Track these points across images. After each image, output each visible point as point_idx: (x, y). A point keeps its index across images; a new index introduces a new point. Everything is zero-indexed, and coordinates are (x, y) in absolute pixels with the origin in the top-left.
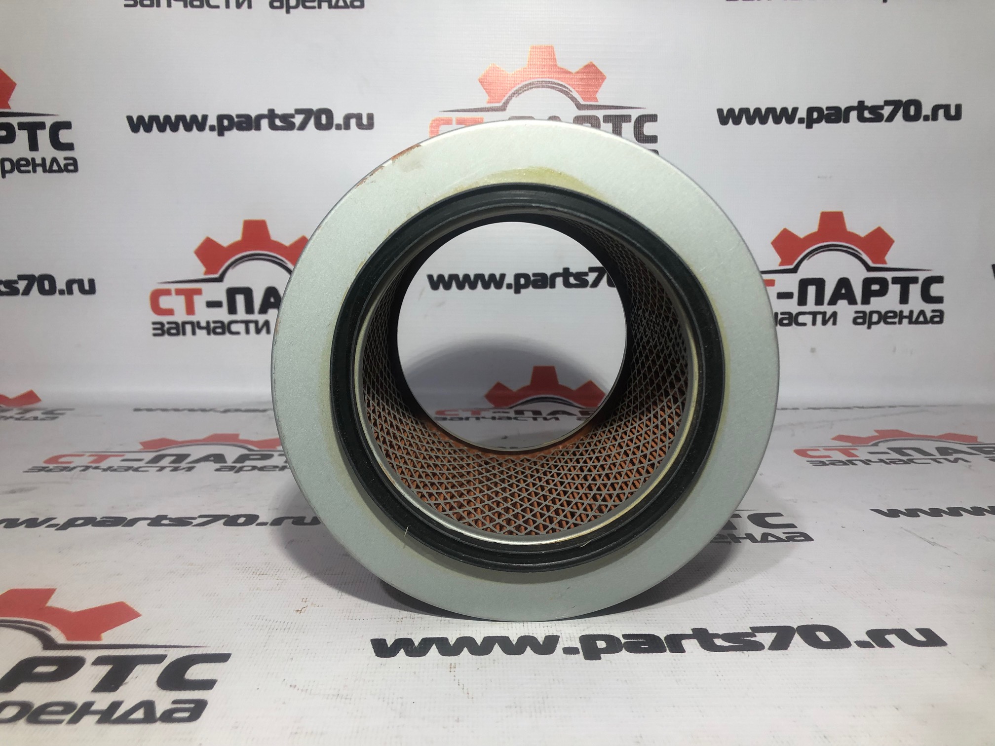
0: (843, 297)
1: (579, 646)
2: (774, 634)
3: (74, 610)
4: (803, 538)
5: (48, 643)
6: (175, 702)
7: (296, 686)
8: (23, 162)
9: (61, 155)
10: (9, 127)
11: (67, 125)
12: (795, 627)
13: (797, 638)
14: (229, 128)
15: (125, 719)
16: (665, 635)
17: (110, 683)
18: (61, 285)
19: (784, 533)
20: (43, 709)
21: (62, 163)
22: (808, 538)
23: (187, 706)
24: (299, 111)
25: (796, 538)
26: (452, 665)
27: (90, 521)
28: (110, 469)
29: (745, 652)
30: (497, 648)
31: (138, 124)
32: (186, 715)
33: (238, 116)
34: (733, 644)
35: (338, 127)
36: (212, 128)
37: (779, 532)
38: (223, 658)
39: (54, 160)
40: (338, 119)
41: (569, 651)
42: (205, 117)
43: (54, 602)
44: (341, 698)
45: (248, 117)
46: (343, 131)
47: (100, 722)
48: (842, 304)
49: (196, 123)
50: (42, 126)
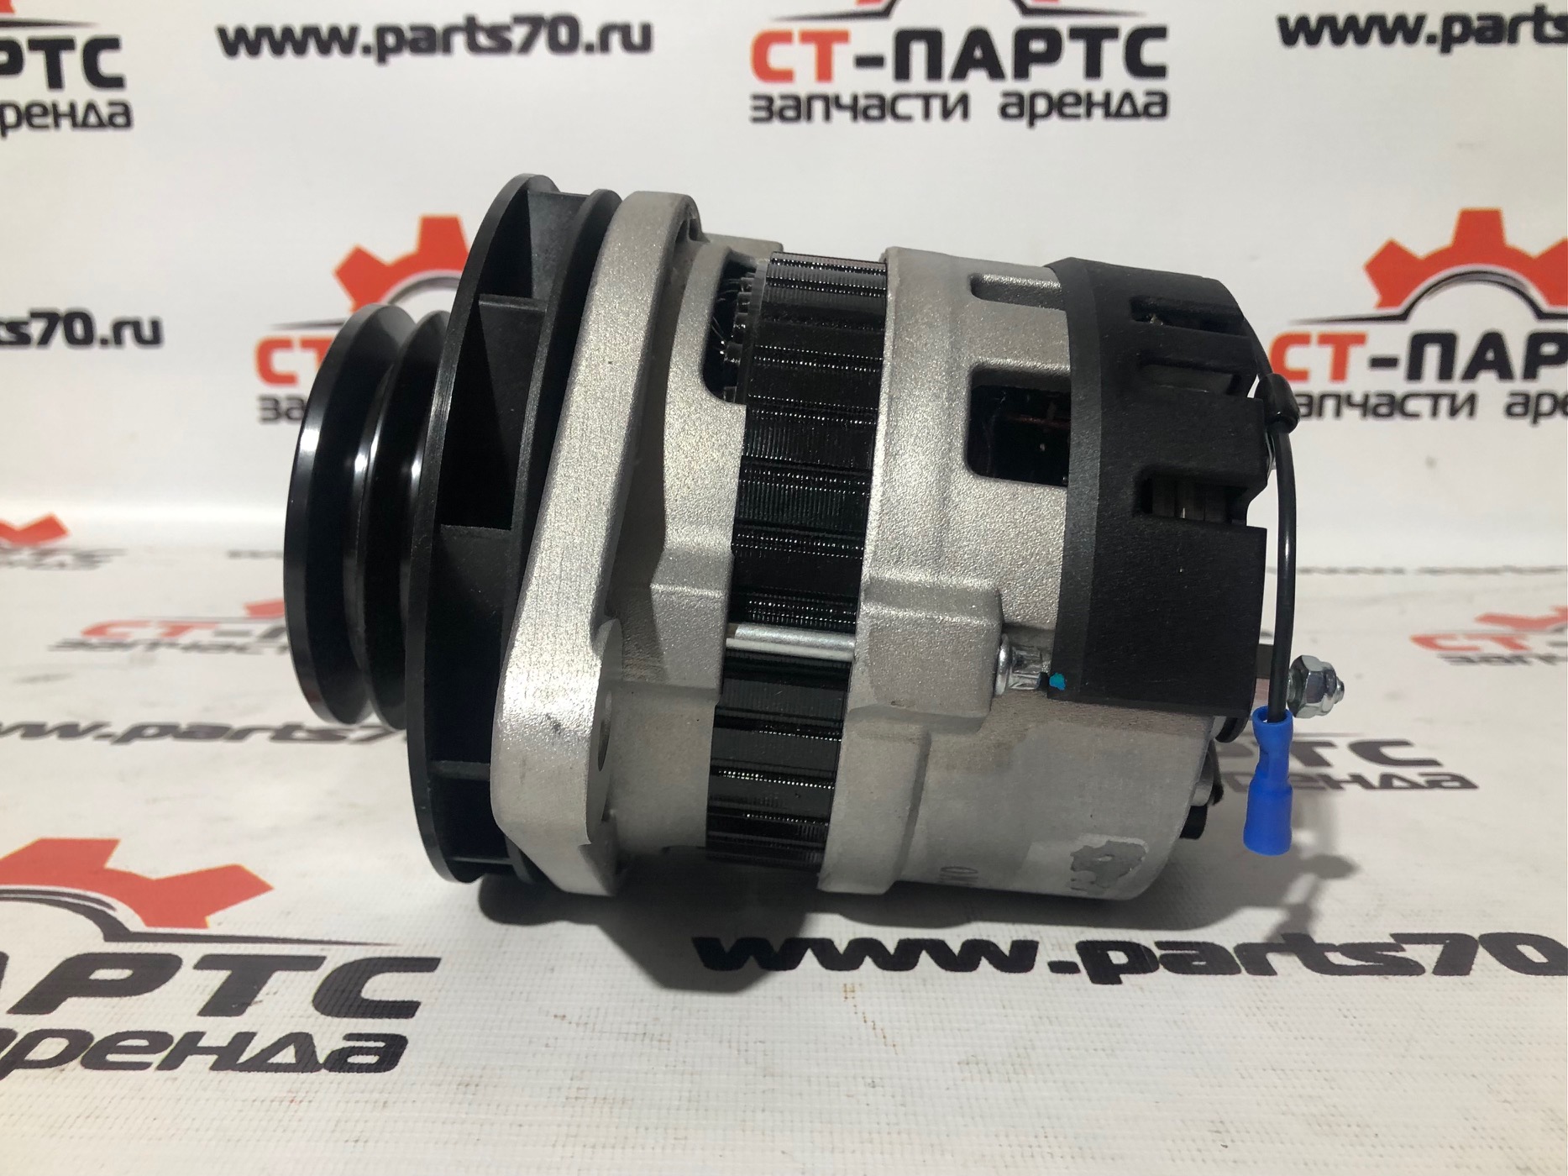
0: (1488, 366)
1: (1077, 960)
2: (1439, 948)
3: (154, 876)
4: (1457, 784)
5: (113, 930)
6: (349, 1037)
7: (564, 1016)
8: (36, 110)
9: (103, 98)
10: (12, 48)
11: (112, 44)
12: (1476, 935)
13: (1483, 956)
14: (397, 49)
15: (261, 1063)
16: (1235, 945)
17: (227, 1002)
18: (103, 328)
19: (1422, 775)
20: (112, 1043)
21: (105, 111)
22: (1466, 784)
23: (371, 1044)
24: (519, 20)
25: (1445, 784)
26: (848, 986)
27: (168, 730)
28: (195, 647)
29: (1390, 977)
30: (924, 957)
31: (236, 42)
32: (372, 1059)
33: (414, 28)
34: (1360, 963)
35: (589, 48)
36: (367, 50)
37: (1411, 773)
38: (427, 964)
39: (91, 107)
40: (589, 34)
41: (1058, 967)
42: (354, 31)
43: (115, 862)
44: (652, 1040)
45: (429, 31)
46: (598, 58)
47: (215, 1067)
48: (1487, 380)
49: (338, 40)
50: (69, 44)
